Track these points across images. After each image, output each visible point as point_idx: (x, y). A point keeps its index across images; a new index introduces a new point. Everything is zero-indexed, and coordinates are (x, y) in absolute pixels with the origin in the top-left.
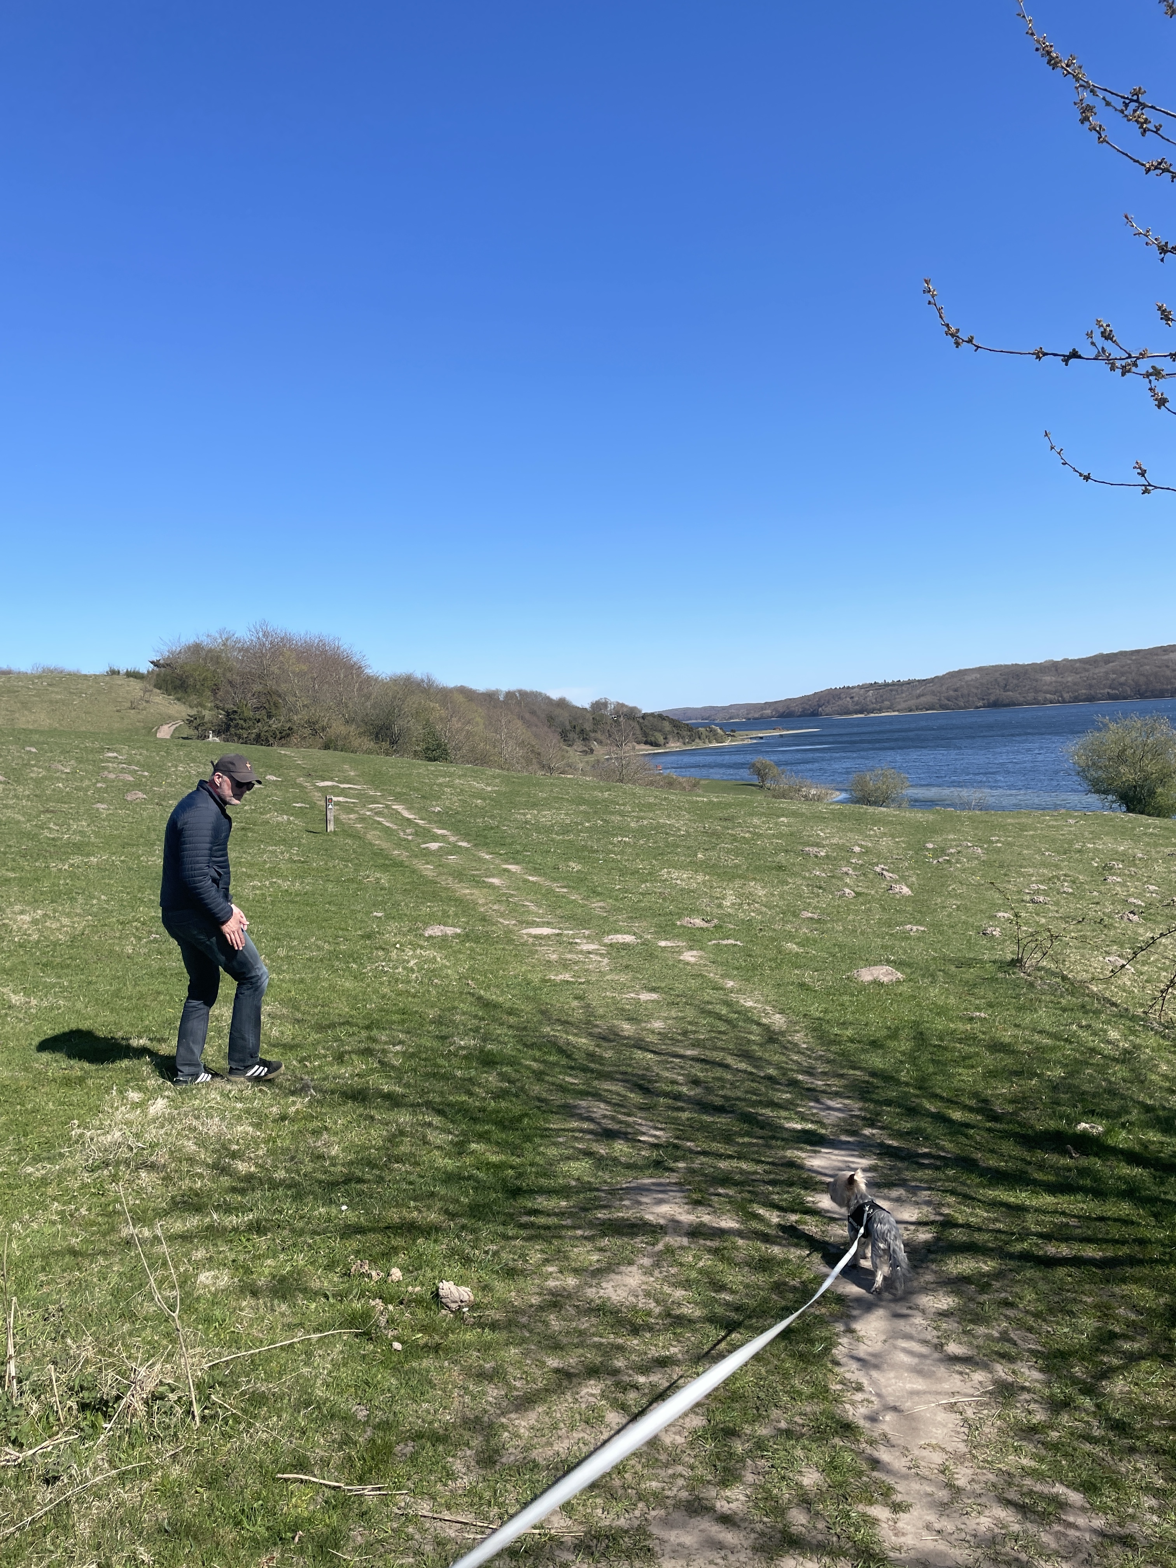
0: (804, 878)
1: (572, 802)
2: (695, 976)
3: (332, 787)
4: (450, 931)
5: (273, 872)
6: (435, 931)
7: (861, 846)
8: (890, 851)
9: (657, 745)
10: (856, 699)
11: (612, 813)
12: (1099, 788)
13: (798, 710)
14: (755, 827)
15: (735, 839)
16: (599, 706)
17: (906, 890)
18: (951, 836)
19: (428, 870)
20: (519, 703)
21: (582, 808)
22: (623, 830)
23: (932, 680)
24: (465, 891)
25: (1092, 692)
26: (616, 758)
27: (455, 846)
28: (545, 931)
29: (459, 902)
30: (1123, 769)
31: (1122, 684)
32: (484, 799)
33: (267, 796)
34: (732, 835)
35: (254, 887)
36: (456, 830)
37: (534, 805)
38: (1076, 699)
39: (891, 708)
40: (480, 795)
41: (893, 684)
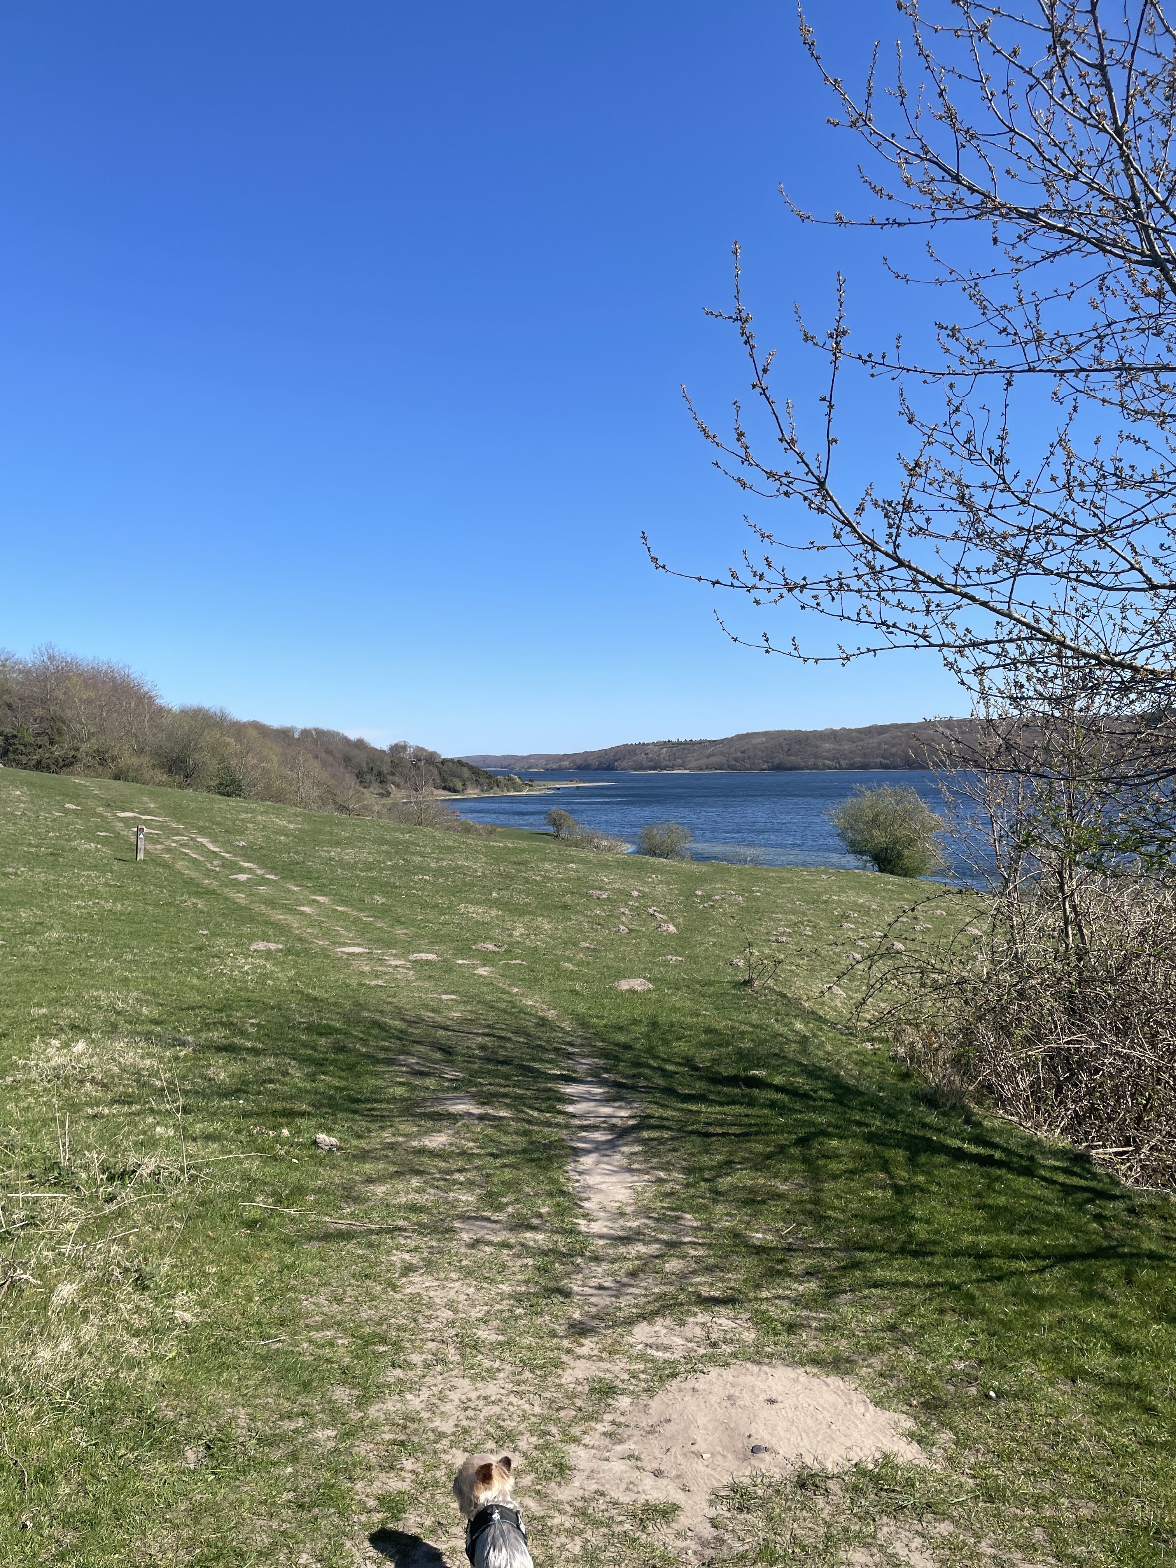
0: (586, 916)
1: (374, 841)
2: (486, 985)
3: (134, 818)
4: (272, 946)
5: (92, 894)
6: (261, 946)
7: (639, 891)
8: (664, 896)
9: (455, 791)
10: (650, 756)
11: (414, 854)
12: (856, 849)
13: (595, 763)
14: (546, 871)
15: (527, 881)
16: (398, 749)
17: (672, 929)
18: (719, 886)
19: (240, 898)
20: (315, 742)
21: (384, 848)
22: (424, 870)
23: (722, 741)
24: (279, 916)
25: (866, 760)
26: (416, 802)
27: (263, 878)
28: (357, 950)
29: (275, 925)
30: (876, 832)
31: (892, 755)
32: (287, 836)
33: (69, 824)
34: (525, 878)
35: (78, 907)
36: (262, 863)
37: (337, 844)
38: (851, 767)
39: (682, 766)
40: (282, 831)
41: (686, 743)
